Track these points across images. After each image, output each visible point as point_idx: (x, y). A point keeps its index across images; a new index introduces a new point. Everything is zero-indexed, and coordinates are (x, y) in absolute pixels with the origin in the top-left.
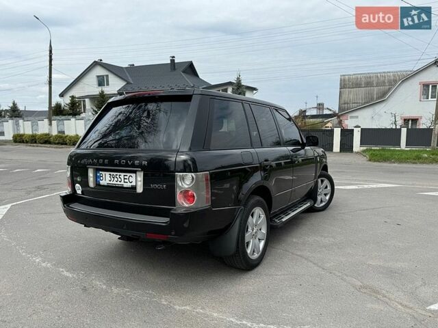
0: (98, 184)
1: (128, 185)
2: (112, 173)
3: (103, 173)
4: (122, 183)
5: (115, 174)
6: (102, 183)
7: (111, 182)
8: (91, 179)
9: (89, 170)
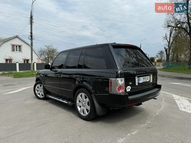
1: (148, 81)
2: (143, 77)
3: (140, 78)
5: (144, 77)
6: (140, 82)
8: (137, 82)
9: (136, 78)
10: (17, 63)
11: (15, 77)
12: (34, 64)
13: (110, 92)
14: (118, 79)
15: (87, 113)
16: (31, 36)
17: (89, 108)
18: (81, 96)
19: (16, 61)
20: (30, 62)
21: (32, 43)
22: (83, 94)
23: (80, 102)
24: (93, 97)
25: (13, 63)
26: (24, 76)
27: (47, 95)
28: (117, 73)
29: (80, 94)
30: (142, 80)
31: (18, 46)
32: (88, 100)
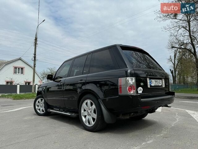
0: (151, 86)
1: (160, 85)
2: (155, 80)
3: (152, 80)
4: (159, 84)
5: (156, 80)
6: (153, 85)
7: (155, 84)
8: (149, 84)
9: (147, 79)
10: (18, 85)
11: (14, 99)
12: (35, 86)
13: (119, 94)
14: (128, 78)
15: (93, 123)
16: (35, 57)
17: (95, 116)
18: (87, 104)
19: (17, 83)
20: (32, 84)
21: (35, 65)
22: (89, 101)
23: (85, 110)
24: (100, 102)
25: (14, 84)
26: (25, 97)
27: (48, 110)
28: (126, 72)
29: (86, 102)
30: (154, 82)
31: (20, 69)
32: (94, 106)
